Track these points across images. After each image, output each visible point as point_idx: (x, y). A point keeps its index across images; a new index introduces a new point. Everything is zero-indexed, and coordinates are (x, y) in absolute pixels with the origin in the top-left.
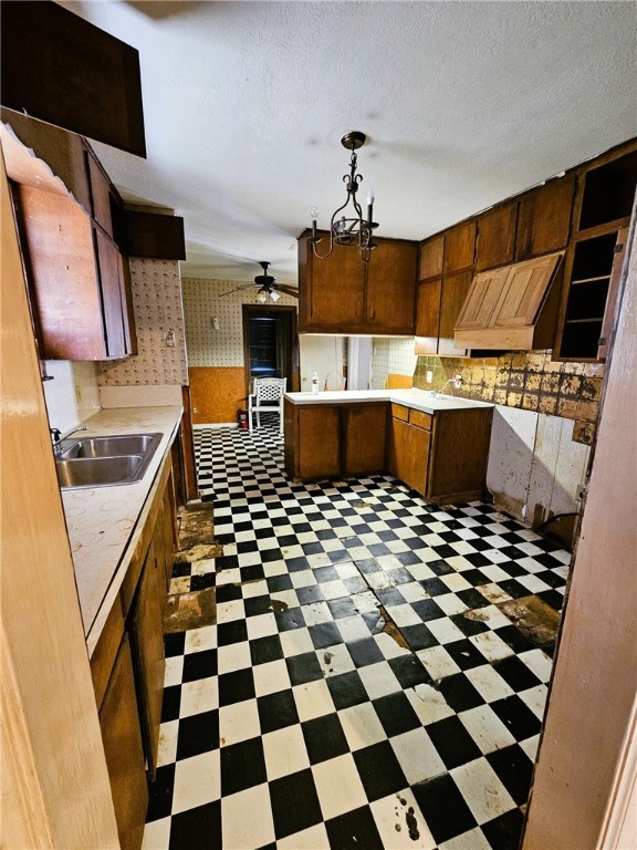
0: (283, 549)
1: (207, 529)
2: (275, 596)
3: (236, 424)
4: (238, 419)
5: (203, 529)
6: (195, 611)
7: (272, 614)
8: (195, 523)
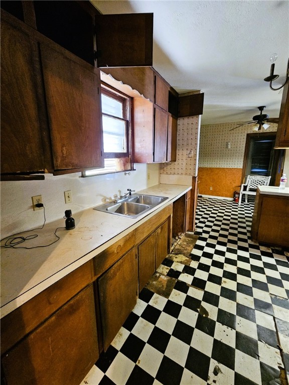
0: (224, 279)
1: (190, 248)
2: (204, 304)
3: (232, 199)
4: (234, 196)
5: (187, 248)
6: (163, 286)
7: (197, 314)
8: (185, 243)
